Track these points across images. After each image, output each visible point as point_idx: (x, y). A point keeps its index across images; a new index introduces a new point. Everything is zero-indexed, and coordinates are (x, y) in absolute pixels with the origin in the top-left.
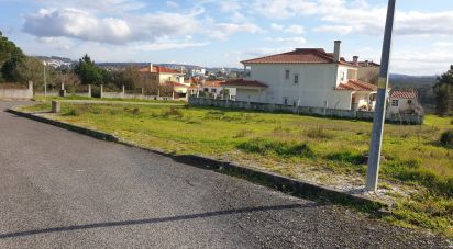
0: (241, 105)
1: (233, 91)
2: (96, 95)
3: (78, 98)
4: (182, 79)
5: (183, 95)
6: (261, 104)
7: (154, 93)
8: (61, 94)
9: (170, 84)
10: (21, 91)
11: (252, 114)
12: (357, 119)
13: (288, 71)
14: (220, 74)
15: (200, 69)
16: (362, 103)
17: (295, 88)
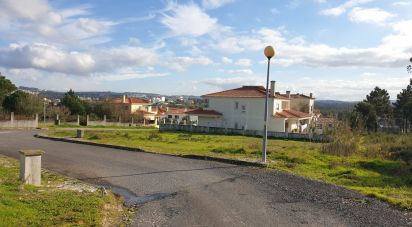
0: (202, 130)
1: (194, 118)
2: (83, 124)
3: (70, 126)
4: (150, 108)
5: (153, 122)
6: (218, 128)
7: (129, 121)
8: (57, 123)
9: (141, 113)
10: (30, 122)
11: (211, 136)
12: (289, 139)
13: (237, 104)
14: (178, 101)
15: (160, 97)
16: (294, 126)
17: (243, 115)
